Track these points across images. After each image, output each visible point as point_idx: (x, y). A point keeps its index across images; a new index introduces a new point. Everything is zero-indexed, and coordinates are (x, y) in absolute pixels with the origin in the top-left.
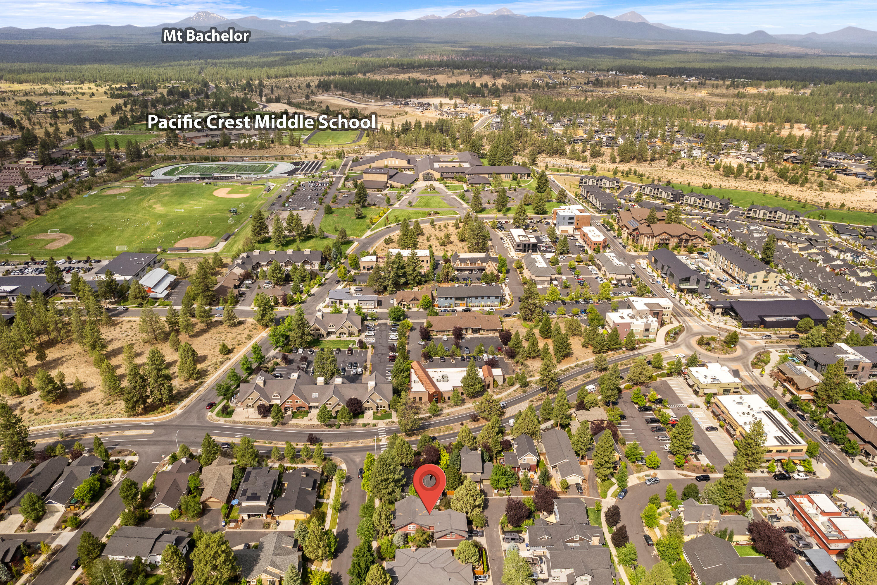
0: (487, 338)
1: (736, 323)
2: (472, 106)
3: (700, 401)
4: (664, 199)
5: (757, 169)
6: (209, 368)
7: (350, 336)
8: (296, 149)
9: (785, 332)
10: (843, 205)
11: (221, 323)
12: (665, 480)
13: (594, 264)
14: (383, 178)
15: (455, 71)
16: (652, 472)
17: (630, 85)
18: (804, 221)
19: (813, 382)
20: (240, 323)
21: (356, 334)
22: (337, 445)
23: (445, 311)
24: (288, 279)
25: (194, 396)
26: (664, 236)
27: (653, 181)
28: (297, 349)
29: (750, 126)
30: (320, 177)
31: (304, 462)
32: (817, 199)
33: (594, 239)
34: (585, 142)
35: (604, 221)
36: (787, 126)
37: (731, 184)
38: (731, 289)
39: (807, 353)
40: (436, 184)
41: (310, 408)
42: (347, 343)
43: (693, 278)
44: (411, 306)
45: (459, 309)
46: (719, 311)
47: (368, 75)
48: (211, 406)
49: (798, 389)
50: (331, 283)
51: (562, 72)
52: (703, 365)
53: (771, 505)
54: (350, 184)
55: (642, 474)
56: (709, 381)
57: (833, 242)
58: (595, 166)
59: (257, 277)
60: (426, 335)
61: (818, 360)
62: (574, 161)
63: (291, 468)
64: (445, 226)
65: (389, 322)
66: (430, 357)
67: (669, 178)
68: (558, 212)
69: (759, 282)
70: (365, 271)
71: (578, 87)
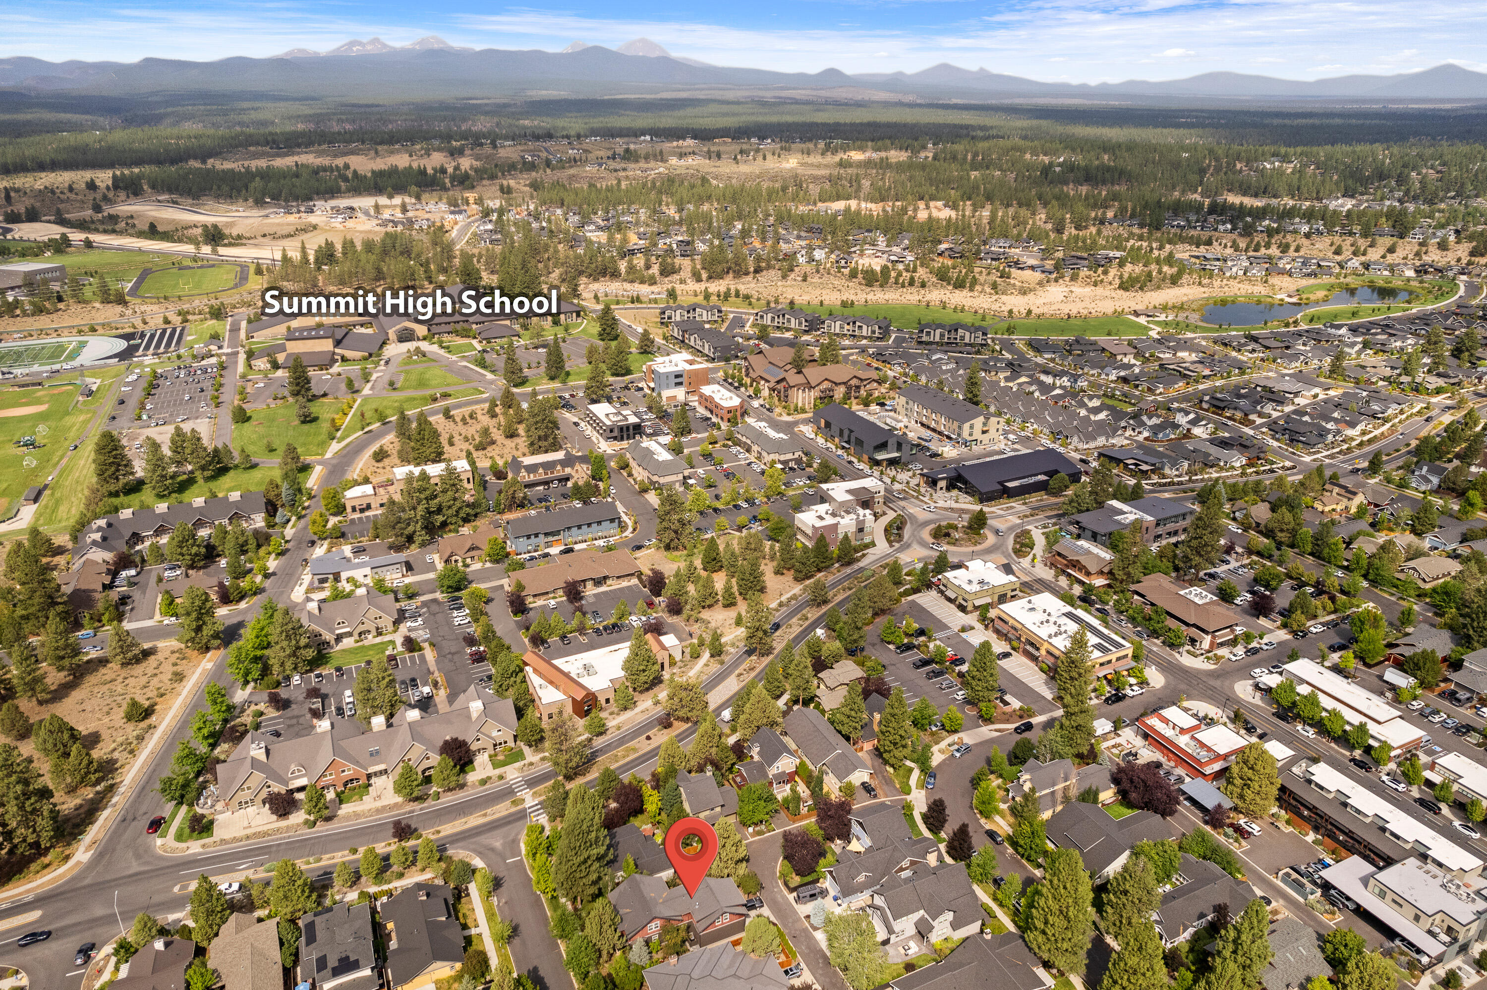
0: (621, 590)
1: (970, 498)
2: (431, 207)
3: (971, 619)
4: (795, 330)
5: (907, 270)
6: (116, 755)
7: (379, 634)
8: (119, 309)
9: (1034, 499)
10: (1029, 312)
11: (103, 662)
12: (976, 745)
13: (737, 443)
14: (327, 345)
15: (379, 148)
16: (955, 737)
17: (681, 156)
18: (993, 340)
19: (1103, 559)
20: (147, 654)
21: (390, 628)
22: (448, 829)
23: (532, 558)
24: (210, 554)
25: (105, 818)
26: (826, 385)
27: (768, 303)
28: (288, 678)
29: (875, 208)
30: (194, 357)
31: (401, 875)
32: (995, 307)
33: (726, 404)
34: (646, 251)
35: (726, 373)
36: (921, 205)
37: (878, 296)
38: (946, 449)
39: (1078, 523)
40: (424, 346)
41: (369, 776)
42: (382, 646)
43: (892, 442)
44: (469, 561)
45: (554, 550)
46: (942, 484)
47: (210, 162)
48: (156, 825)
49: (1088, 574)
50: (298, 547)
51: (565, 142)
52: (959, 566)
53: (1118, 740)
54: (261, 364)
55: (943, 744)
56: (975, 587)
57: (1037, 364)
58: (673, 290)
59: (143, 561)
60: (518, 605)
61: (1096, 529)
62: (636, 285)
63: (383, 893)
64: (471, 417)
65: (438, 595)
66: (543, 642)
67: (790, 297)
68: (655, 367)
69: (977, 434)
70: (356, 516)
71: (600, 165)
